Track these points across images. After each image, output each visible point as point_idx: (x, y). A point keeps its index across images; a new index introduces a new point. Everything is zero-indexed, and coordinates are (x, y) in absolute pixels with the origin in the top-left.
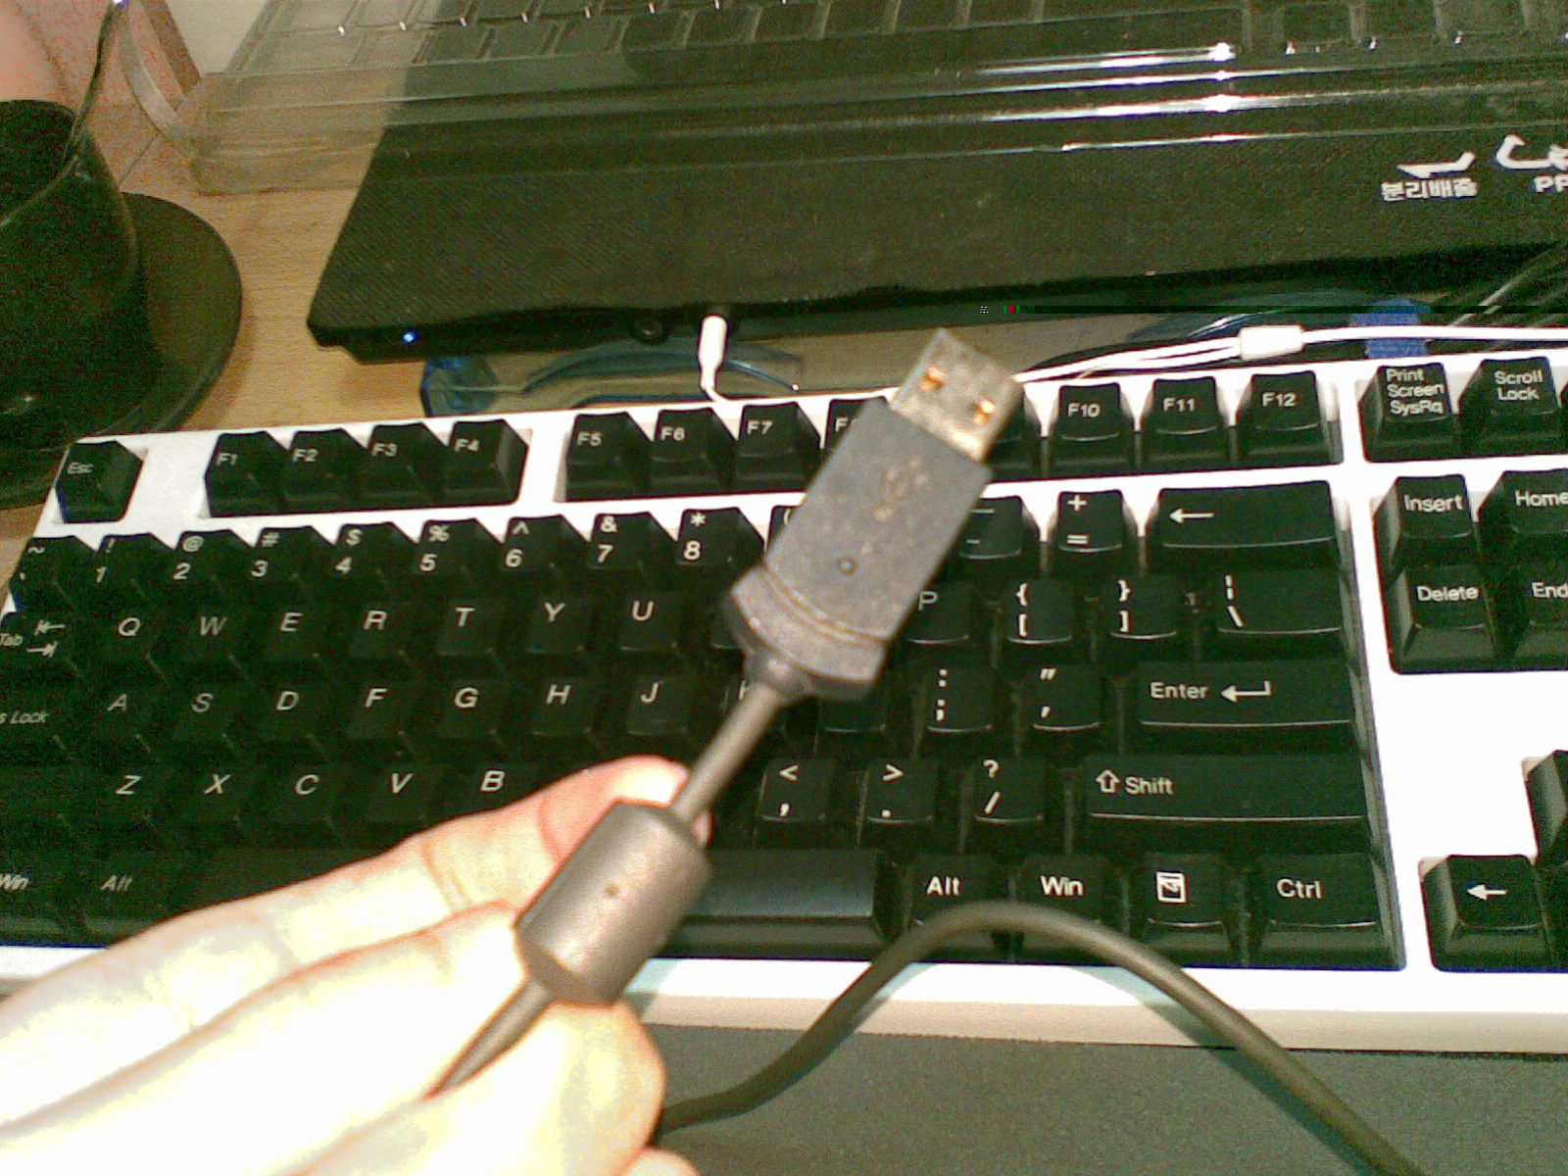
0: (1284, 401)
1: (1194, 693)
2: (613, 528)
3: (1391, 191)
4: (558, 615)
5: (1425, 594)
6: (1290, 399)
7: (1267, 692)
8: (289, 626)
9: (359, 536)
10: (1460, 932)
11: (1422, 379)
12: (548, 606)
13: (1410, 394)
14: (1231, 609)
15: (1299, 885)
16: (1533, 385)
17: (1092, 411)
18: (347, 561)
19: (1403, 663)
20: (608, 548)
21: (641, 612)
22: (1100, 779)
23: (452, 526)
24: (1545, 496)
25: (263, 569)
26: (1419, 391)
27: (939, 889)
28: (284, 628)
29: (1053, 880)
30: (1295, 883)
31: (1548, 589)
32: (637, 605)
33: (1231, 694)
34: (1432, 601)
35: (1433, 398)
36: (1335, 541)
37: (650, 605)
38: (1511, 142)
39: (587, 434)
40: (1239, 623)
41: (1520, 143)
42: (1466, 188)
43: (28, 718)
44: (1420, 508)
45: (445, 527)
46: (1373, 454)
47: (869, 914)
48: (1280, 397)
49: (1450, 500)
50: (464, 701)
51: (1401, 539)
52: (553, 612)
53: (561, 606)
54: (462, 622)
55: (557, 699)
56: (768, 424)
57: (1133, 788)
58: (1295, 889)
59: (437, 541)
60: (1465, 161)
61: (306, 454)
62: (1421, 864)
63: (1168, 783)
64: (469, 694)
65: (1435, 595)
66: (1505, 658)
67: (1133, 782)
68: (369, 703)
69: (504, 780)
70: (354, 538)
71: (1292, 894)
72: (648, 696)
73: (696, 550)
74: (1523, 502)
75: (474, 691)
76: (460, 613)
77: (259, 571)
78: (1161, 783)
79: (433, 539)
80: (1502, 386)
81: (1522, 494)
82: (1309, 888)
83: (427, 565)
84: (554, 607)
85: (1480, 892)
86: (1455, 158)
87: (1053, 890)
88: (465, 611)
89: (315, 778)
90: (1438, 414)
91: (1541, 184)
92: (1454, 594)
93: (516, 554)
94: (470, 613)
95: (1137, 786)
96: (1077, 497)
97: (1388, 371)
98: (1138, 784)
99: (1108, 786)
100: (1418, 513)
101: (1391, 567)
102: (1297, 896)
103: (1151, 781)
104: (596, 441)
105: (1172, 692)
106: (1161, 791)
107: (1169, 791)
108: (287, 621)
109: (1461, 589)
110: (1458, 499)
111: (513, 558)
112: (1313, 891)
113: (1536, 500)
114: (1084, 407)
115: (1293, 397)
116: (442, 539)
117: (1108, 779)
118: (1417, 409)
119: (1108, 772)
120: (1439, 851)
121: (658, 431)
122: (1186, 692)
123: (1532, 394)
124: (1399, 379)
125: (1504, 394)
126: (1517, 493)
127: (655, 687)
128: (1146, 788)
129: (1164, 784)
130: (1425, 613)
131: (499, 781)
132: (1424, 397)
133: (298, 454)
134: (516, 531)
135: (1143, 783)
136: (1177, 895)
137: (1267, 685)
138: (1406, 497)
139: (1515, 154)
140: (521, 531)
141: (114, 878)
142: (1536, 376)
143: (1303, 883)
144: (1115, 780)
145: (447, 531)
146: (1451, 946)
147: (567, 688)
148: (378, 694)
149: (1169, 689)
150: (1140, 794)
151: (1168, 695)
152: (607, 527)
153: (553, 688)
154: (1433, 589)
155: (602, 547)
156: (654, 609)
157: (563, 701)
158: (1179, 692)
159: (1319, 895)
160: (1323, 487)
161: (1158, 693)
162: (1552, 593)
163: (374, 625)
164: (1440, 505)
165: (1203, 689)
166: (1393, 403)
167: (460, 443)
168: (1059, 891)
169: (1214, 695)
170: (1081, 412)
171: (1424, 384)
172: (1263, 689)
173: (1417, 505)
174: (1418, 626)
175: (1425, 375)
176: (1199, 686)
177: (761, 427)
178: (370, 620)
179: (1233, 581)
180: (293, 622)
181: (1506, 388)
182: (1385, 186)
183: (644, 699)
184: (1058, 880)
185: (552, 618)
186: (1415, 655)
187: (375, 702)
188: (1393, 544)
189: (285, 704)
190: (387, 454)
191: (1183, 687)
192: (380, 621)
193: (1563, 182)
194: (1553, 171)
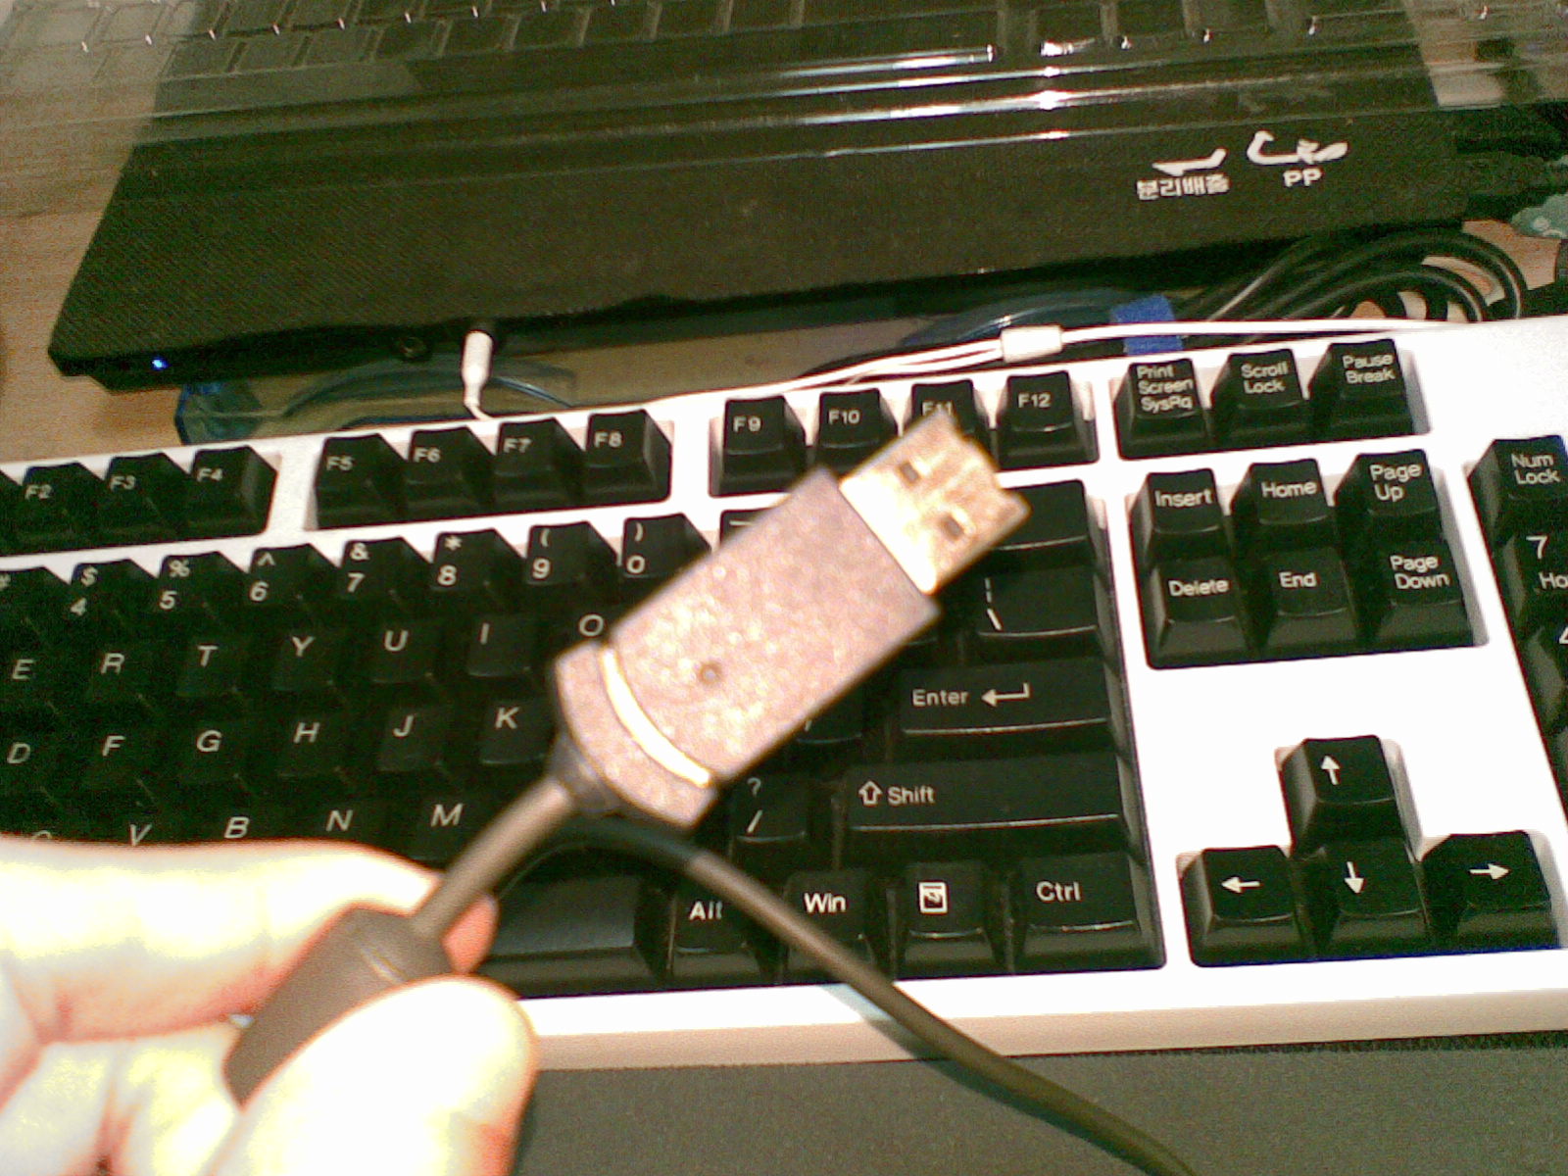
0: (1039, 401)
1: (955, 698)
2: (364, 555)
3: (1146, 189)
4: (306, 650)
5: (1177, 588)
6: (1044, 400)
7: (1026, 694)
8: (21, 673)
9: (94, 575)
10: (1216, 926)
11: (1171, 375)
12: (296, 640)
13: (1159, 391)
14: (990, 612)
15: (1058, 888)
16: (1279, 377)
17: (852, 417)
18: (82, 602)
19: (1158, 659)
20: (358, 576)
21: (395, 642)
22: (863, 792)
23: (193, 560)
24: (1291, 487)
26: (1169, 387)
27: (702, 914)
28: (16, 676)
29: (817, 897)
30: (1054, 885)
31: (1295, 578)
32: (389, 636)
33: (991, 698)
34: (1184, 596)
35: (1183, 394)
36: (1090, 539)
37: (404, 635)
38: (1262, 137)
39: (337, 458)
40: (998, 626)
41: (1269, 138)
42: (1218, 184)
44: (1171, 504)
45: (186, 562)
46: (1127, 452)
47: (629, 943)
48: (1035, 398)
49: (1199, 495)
50: (206, 744)
51: (1154, 535)
52: (301, 646)
53: (310, 640)
54: (204, 662)
55: (305, 738)
56: (526, 442)
57: (895, 799)
58: (1054, 891)
59: (178, 577)
60: (1219, 156)
61: (39, 491)
62: (1179, 860)
63: (930, 792)
64: (214, 737)
65: (1188, 589)
66: (1258, 650)
67: (895, 792)
68: (105, 753)
69: (250, 826)
70: (89, 578)
71: (1051, 897)
72: (402, 730)
73: (450, 575)
74: (1270, 493)
75: (218, 734)
76: (202, 652)
78: (923, 791)
79: (173, 575)
80: (1249, 379)
81: (1269, 486)
82: (1068, 890)
83: (167, 602)
84: (302, 640)
85: (1234, 884)
86: (1208, 155)
87: (816, 907)
88: (207, 649)
90: (1186, 410)
91: (1290, 178)
92: (1205, 588)
93: (262, 587)
94: (212, 652)
95: (899, 796)
97: (1139, 368)
98: (901, 794)
99: (870, 797)
100: (1170, 509)
101: (1146, 564)
102: (1056, 898)
103: (913, 791)
104: (346, 465)
105: (933, 699)
106: (923, 799)
107: (931, 799)
108: (18, 668)
109: (1212, 583)
110: (1207, 493)
111: (258, 592)
112: (1072, 894)
113: (1282, 491)
114: (845, 414)
115: (1047, 397)
116: (182, 575)
117: (870, 792)
118: (1166, 405)
119: (871, 784)
120: (1195, 847)
121: (412, 453)
122: (947, 700)
123: (1278, 386)
124: (1150, 376)
125: (1251, 386)
126: (1264, 485)
127: (409, 720)
128: (908, 798)
129: (927, 793)
130: (1178, 608)
131: (243, 828)
132: (1174, 393)
133: (30, 491)
134: (261, 562)
135: (905, 792)
136: (940, 905)
137: (1026, 687)
138: (1157, 494)
139: (1265, 149)
140: (267, 563)
142: (1282, 368)
143: (1063, 885)
144: (877, 791)
145: (188, 566)
146: (1207, 941)
147: (316, 726)
148: (115, 742)
149: (929, 696)
150: (902, 805)
151: (929, 701)
152: (358, 555)
153: (301, 726)
154: (1185, 582)
155: (352, 575)
156: (409, 639)
157: (312, 740)
158: (940, 698)
159: (1077, 896)
160: (1078, 485)
161: (920, 700)
162: (1299, 582)
163: (111, 669)
164: (1190, 500)
165: (964, 695)
166: (1144, 400)
167: (203, 473)
168: (822, 908)
169: (976, 700)
170: (841, 418)
171: (1172, 380)
172: (1022, 691)
173: (1167, 501)
174: (1171, 621)
175: (1174, 371)
176: (959, 691)
177: (519, 445)
178: (107, 663)
179: (992, 584)
180: (26, 669)
181: (1253, 381)
182: (1140, 185)
183: (398, 733)
184: (822, 897)
185: (300, 653)
186: (1171, 649)
187: (112, 750)
188: (1147, 540)
189: (17, 757)
190: (126, 487)
191: (943, 694)
192: (117, 664)
193: (1311, 176)
194: (1301, 166)
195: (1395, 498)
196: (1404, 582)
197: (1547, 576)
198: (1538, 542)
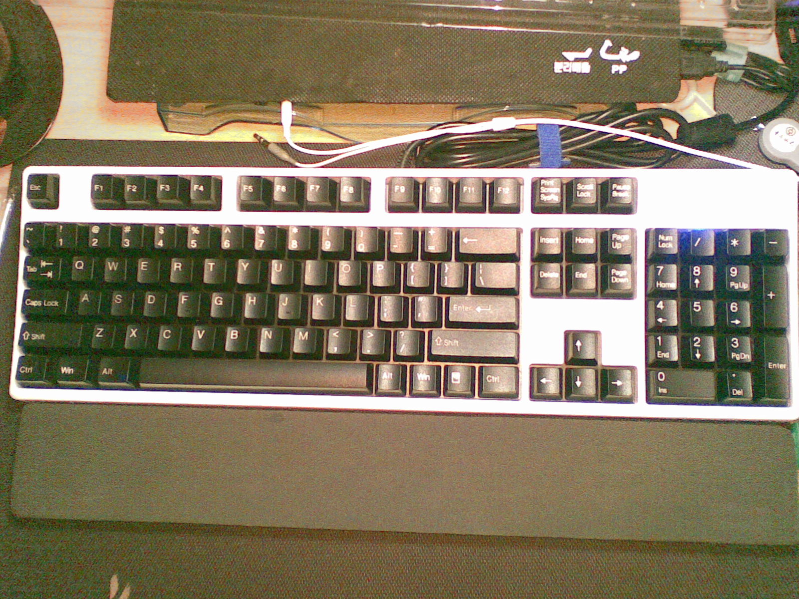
0: (505, 191)
1: (467, 309)
2: (263, 232)
3: (559, 67)
4: (247, 268)
5: (543, 274)
7: (490, 310)
12: (243, 264)
13: (548, 192)
14: (481, 278)
15: (493, 378)
16: (590, 190)
17: (438, 190)
18: (162, 241)
19: (534, 294)
20: (262, 241)
21: (278, 267)
22: (436, 341)
23: (200, 227)
24: (585, 239)
25: (128, 243)
26: (551, 190)
27: (386, 377)
28: (142, 269)
29: (421, 374)
31: (580, 274)
32: (276, 265)
33: (478, 310)
34: (544, 278)
35: (556, 193)
37: (281, 265)
39: (247, 186)
40: (483, 284)
43: (50, 304)
44: (545, 242)
45: (197, 228)
46: (534, 210)
49: (555, 240)
50: (218, 302)
51: (538, 252)
52: (245, 267)
53: (248, 264)
54: (211, 269)
55: (252, 303)
56: (318, 186)
57: (446, 344)
59: (196, 235)
61: (132, 188)
62: (530, 364)
63: (457, 343)
64: (220, 299)
65: (546, 275)
67: (446, 341)
68: (183, 302)
69: (238, 334)
70: (162, 231)
71: (491, 381)
72: (285, 303)
73: (296, 244)
74: (578, 242)
75: (222, 298)
77: (126, 244)
78: (455, 342)
79: (193, 233)
80: (580, 190)
81: (578, 238)
82: (496, 378)
83: (193, 245)
84: (245, 264)
85: (544, 380)
88: (211, 264)
89: (170, 331)
92: (551, 276)
93: (228, 242)
94: (214, 266)
95: (448, 343)
96: (432, 230)
97: (542, 181)
99: (439, 343)
103: (452, 341)
104: (251, 189)
105: (460, 308)
106: (455, 346)
107: (457, 345)
108: (143, 266)
110: (557, 239)
111: (227, 244)
113: (582, 241)
115: (508, 188)
116: (197, 233)
117: (439, 341)
118: (550, 198)
119: (439, 338)
122: (464, 309)
123: (589, 194)
124: (546, 184)
125: (580, 194)
126: (576, 238)
127: (287, 299)
128: (450, 344)
130: (541, 281)
131: (236, 334)
132: (553, 193)
133: (129, 187)
134: (226, 231)
135: (450, 342)
136: (457, 380)
138: (541, 237)
140: (228, 232)
141: (105, 369)
142: (591, 187)
144: (441, 341)
145: (198, 229)
146: (534, 391)
147: (255, 298)
148: (185, 297)
150: (448, 347)
152: (261, 232)
153: (249, 297)
154: (545, 272)
155: (260, 241)
156: (283, 267)
157: (254, 303)
159: (498, 381)
161: (456, 309)
162: (582, 276)
164: (551, 241)
165: (470, 308)
166: (542, 196)
167: (196, 187)
168: (422, 377)
169: (473, 310)
170: (434, 189)
171: (553, 188)
172: (488, 308)
173: (544, 240)
175: (554, 183)
176: (469, 306)
177: (315, 188)
178: (176, 267)
179: (482, 266)
180: (146, 266)
182: (556, 64)
183: (283, 304)
185: (245, 269)
186: (539, 292)
187: (185, 301)
189: (151, 301)
190: (166, 190)
191: (463, 307)
192: (180, 267)
193: (623, 69)
194: (619, 62)
195: (618, 248)
196: (614, 279)
197: (659, 282)
198: (659, 269)
